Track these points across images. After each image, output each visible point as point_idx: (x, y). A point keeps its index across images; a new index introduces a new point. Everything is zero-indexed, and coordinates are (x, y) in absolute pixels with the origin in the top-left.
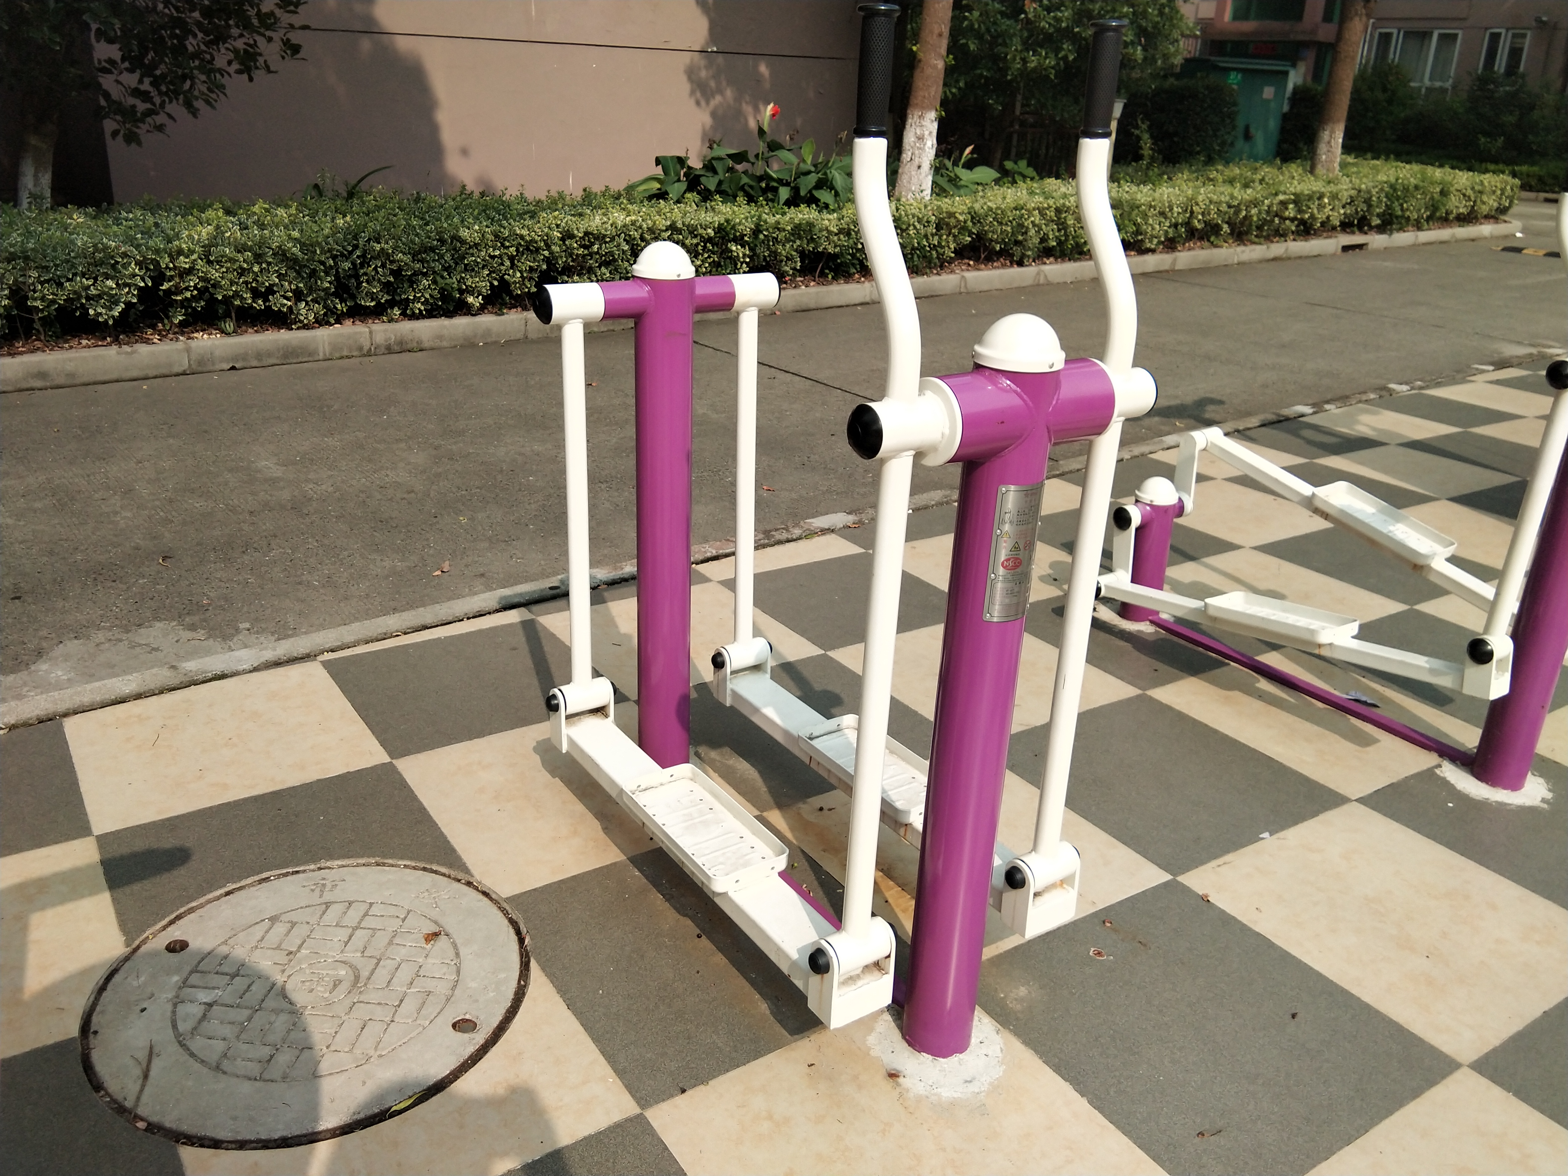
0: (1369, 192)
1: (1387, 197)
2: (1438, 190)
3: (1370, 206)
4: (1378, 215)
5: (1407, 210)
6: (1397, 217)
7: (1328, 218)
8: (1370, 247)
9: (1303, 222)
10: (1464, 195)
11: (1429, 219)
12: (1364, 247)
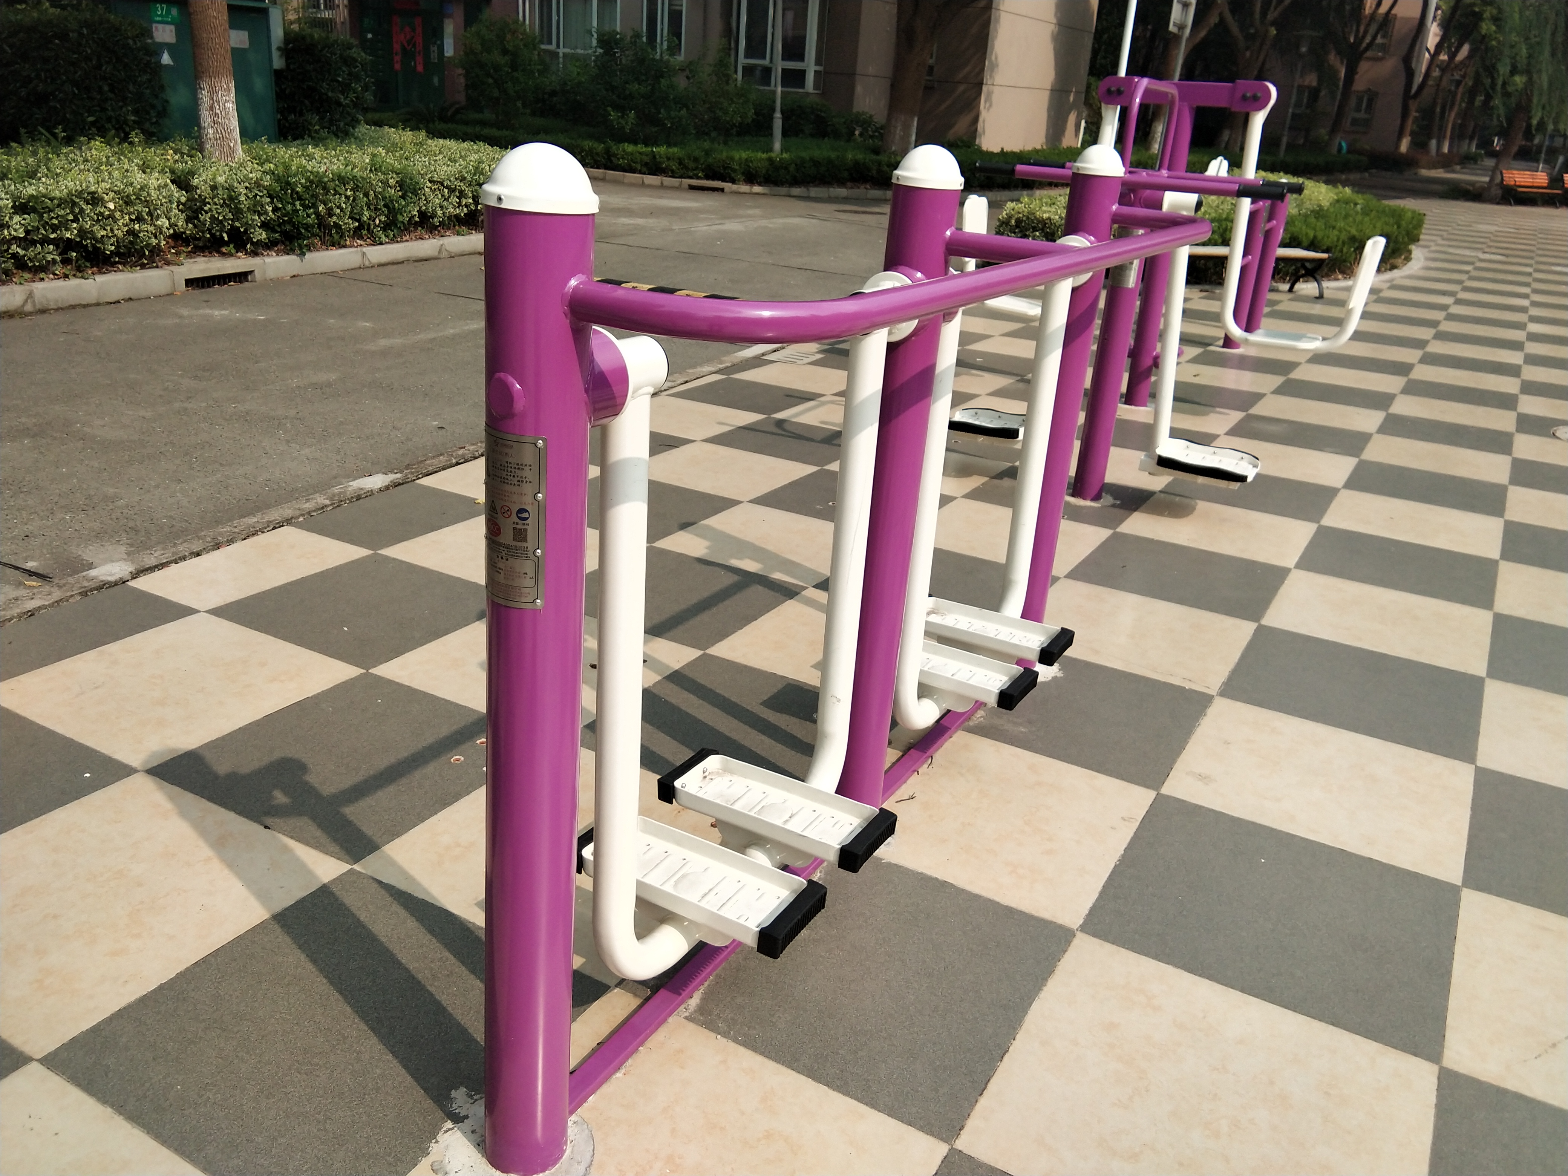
0: (231, 188)
1: (270, 196)
2: (392, 182)
3: (237, 212)
4: (264, 225)
5: (331, 215)
6: (307, 227)
7: (131, 232)
8: (257, 274)
9: (65, 246)
10: (452, 190)
11: (386, 227)
12: (249, 278)
